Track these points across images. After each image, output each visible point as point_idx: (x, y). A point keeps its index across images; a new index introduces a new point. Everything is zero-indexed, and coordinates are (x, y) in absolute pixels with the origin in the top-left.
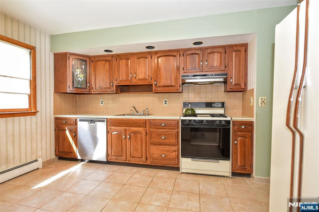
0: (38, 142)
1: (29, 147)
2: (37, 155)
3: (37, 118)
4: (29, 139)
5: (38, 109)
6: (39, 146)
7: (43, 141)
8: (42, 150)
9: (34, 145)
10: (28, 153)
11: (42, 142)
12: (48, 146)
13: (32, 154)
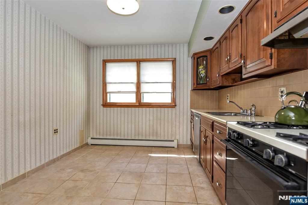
0: (177, 128)
1: (170, 130)
2: (176, 137)
3: (176, 109)
4: (170, 124)
5: (177, 103)
6: (177, 131)
7: (181, 128)
8: (179, 135)
9: (174, 128)
10: (169, 134)
11: (179, 129)
12: (184, 133)
13: (172, 135)
